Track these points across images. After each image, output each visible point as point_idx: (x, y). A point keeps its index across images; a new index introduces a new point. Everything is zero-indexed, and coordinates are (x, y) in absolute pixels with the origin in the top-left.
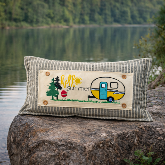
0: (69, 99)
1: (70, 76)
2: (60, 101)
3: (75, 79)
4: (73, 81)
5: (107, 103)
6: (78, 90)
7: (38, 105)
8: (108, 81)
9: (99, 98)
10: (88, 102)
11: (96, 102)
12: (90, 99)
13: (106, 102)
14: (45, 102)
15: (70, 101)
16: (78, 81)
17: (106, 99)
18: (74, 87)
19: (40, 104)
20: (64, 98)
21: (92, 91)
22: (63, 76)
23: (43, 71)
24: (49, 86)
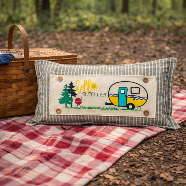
0: (83, 106)
1: (85, 81)
2: (74, 108)
3: (90, 84)
4: (88, 86)
5: (127, 110)
7: (50, 114)
8: (128, 86)
9: (117, 105)
10: (105, 109)
12: (108, 106)
13: (126, 110)
14: (58, 110)
15: (86, 108)
16: (94, 86)
17: (126, 106)
18: (89, 93)
19: (53, 112)
20: (79, 105)
21: (109, 97)
22: (78, 81)
23: (54, 76)
24: (62, 93)
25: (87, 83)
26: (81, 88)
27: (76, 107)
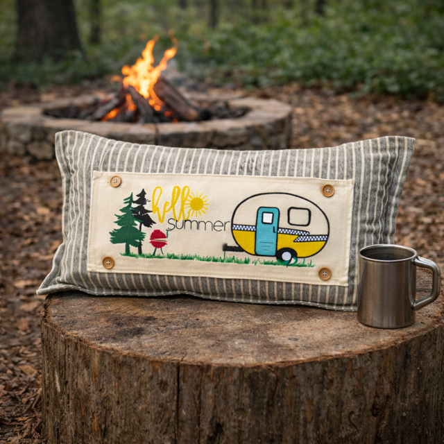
0: (171, 253)
1: (177, 189)
2: (148, 257)
3: (188, 198)
4: (183, 204)
5: (276, 266)
6: (198, 228)
7: (88, 269)
8: (282, 203)
9: (254, 253)
10: (222, 261)
11: (247, 262)
12: (229, 254)
13: (275, 264)
14: (108, 261)
15: (176, 258)
16: (197, 204)
17: (274, 254)
18: (186, 221)
19: (94, 266)
20: (158, 249)
21: (234, 231)
22: (158, 189)
23: (102, 174)
24: (119, 217)
25: (181, 194)
26: (165, 208)
27: (152, 254)
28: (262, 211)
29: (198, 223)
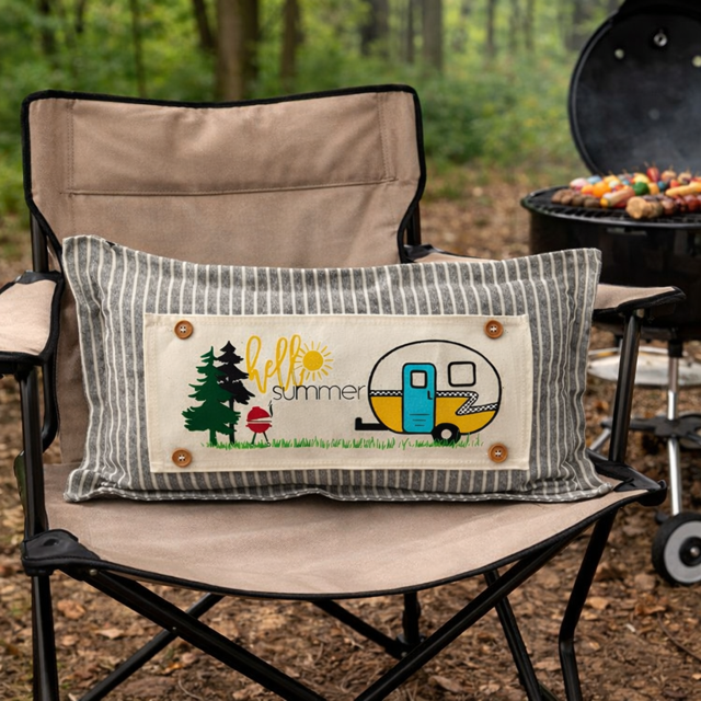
0: (278, 439)
1: (283, 342)
2: (244, 447)
3: (300, 353)
4: (293, 361)
5: (433, 448)
6: (318, 396)
7: (153, 470)
9: (401, 430)
10: (357, 446)
12: (367, 434)
13: (430, 445)
14: (183, 456)
15: (287, 445)
16: (314, 361)
17: (430, 431)
18: (298, 388)
19: (160, 464)
20: (260, 436)
21: (372, 398)
22: (255, 340)
23: (159, 318)
24: (197, 388)
25: (288, 348)
26: (267, 371)
27: (250, 442)
28: (410, 369)
29: (318, 391)
